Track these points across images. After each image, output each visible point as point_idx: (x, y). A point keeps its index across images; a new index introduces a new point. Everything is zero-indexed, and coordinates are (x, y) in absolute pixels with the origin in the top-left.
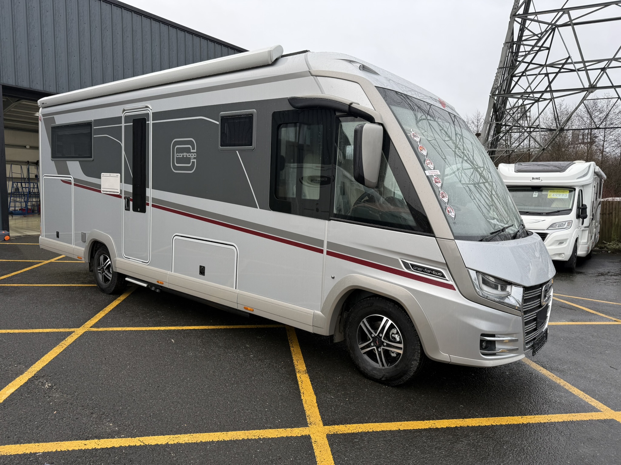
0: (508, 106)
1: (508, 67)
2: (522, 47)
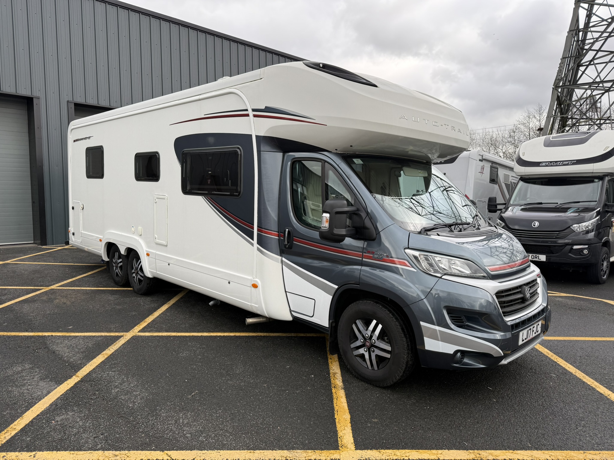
0: (574, 98)
1: (573, 56)
2: (589, 34)
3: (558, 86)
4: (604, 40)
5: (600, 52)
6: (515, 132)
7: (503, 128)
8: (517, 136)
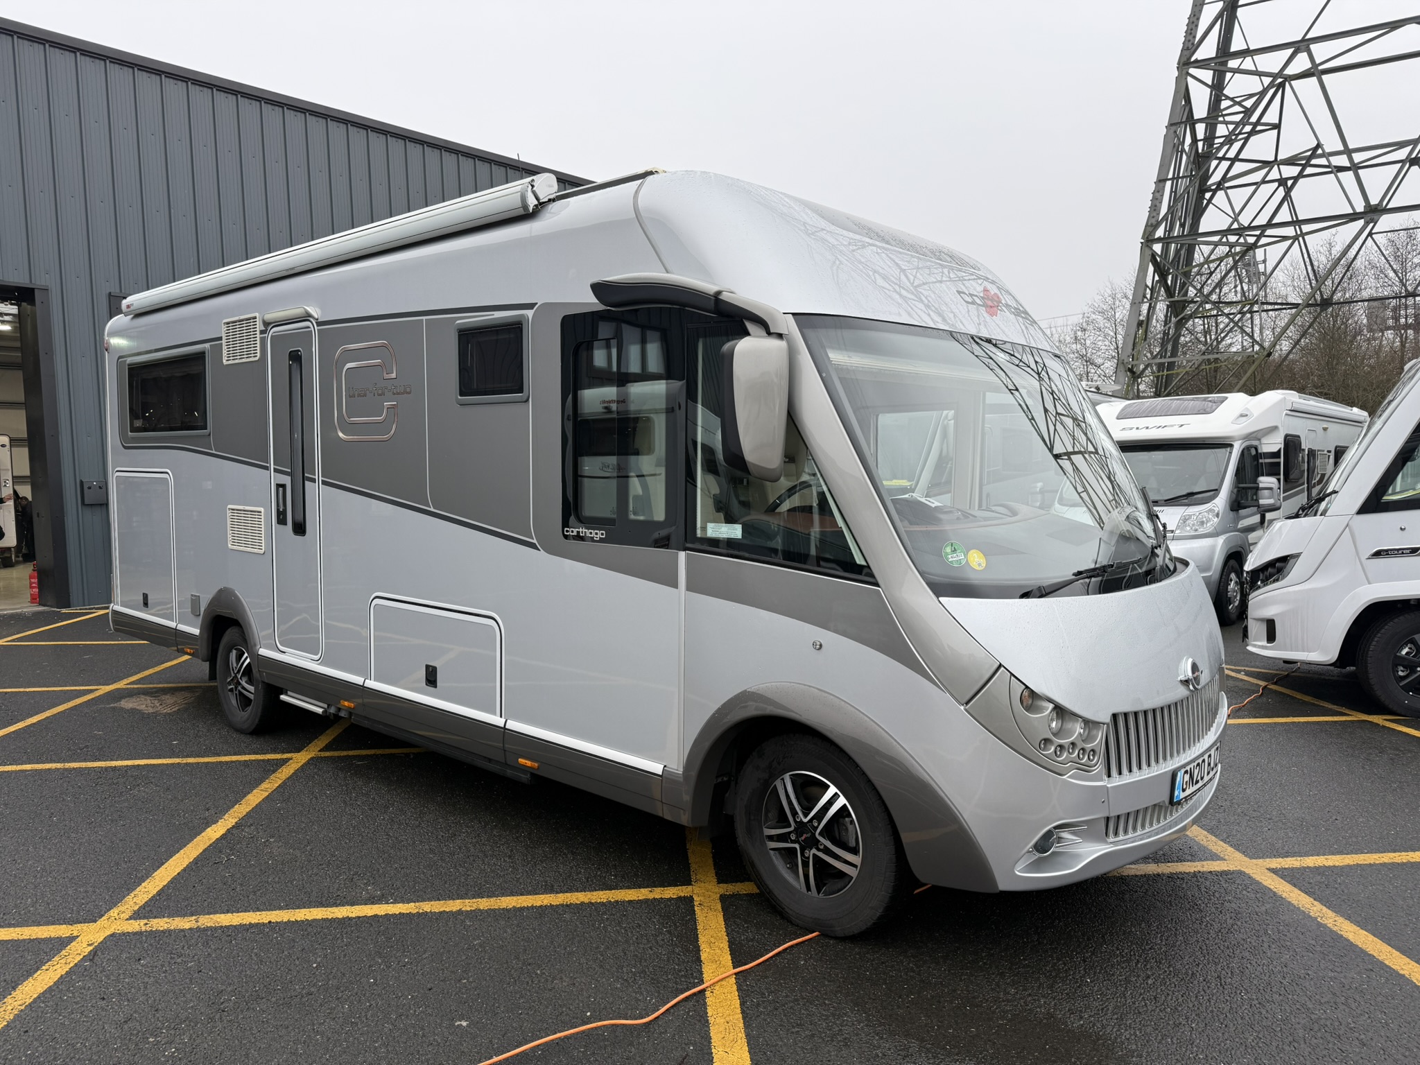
1: (1180, 177)
3: (1150, 238)
4: (1243, 141)
5: (1237, 164)
6: (1085, 330)
7: (1060, 322)
8: (1091, 338)
